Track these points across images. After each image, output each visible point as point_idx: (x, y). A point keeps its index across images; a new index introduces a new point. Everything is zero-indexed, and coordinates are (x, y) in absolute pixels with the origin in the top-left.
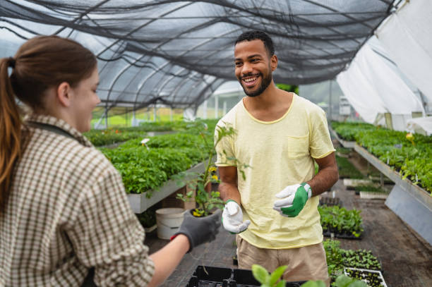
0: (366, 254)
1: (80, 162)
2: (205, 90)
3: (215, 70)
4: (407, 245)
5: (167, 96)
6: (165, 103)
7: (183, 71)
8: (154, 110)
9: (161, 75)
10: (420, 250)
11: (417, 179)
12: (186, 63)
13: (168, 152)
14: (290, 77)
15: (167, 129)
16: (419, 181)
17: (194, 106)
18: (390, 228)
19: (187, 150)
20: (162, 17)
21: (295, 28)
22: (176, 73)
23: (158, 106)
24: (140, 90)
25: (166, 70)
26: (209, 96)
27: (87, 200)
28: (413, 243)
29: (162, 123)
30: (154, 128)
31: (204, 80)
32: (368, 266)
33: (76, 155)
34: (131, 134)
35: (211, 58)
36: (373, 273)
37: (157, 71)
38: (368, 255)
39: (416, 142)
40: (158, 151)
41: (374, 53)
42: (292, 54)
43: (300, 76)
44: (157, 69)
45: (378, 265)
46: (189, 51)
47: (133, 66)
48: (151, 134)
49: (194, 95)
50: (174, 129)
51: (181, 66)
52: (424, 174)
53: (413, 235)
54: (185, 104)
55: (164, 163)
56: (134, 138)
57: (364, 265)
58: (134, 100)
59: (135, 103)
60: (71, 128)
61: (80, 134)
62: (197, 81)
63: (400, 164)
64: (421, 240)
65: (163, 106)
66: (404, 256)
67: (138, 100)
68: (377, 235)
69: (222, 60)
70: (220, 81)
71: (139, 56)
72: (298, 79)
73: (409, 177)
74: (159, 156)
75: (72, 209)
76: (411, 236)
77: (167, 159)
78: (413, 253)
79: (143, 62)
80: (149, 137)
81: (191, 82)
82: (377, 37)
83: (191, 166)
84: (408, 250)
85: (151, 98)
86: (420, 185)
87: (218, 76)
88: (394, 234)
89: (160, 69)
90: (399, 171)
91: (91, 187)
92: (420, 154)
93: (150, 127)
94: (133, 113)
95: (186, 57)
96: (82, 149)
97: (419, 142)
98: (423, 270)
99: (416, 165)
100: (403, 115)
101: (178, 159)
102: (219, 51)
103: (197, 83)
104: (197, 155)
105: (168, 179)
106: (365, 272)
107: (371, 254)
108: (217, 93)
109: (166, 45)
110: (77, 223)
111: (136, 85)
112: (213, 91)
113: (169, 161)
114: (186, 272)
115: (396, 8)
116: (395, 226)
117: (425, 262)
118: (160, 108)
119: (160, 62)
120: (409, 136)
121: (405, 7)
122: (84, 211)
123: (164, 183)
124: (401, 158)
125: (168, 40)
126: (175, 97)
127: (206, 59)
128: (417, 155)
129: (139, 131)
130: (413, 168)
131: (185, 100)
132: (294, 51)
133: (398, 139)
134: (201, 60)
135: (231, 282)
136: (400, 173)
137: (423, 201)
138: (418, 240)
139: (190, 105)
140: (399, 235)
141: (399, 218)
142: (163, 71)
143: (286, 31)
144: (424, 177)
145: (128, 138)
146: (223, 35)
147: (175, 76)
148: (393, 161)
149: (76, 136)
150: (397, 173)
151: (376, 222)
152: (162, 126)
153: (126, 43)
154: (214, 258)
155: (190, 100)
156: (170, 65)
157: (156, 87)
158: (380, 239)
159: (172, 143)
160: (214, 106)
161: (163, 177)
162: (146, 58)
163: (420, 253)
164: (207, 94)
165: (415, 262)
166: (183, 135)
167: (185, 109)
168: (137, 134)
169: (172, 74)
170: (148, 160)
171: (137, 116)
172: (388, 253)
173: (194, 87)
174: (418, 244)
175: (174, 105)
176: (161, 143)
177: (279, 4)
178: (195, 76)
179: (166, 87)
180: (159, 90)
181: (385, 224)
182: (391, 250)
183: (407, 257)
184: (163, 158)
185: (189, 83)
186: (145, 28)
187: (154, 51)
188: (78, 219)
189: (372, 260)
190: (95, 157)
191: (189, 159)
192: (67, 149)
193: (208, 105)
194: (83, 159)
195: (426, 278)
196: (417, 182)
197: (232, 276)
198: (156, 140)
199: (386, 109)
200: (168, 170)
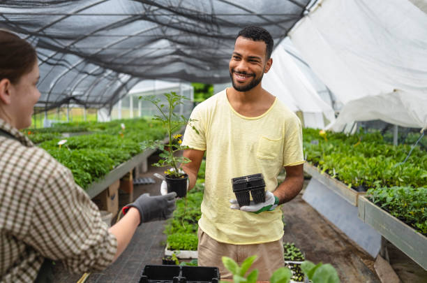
0: (289, 247)
1: (26, 165)
2: (120, 89)
3: (130, 68)
4: (325, 236)
5: (81, 96)
6: (78, 102)
7: (98, 70)
8: (66, 110)
9: (74, 73)
10: (337, 239)
11: (335, 173)
12: (101, 62)
13: (90, 153)
14: (206, 76)
15: (82, 129)
16: (337, 174)
17: (108, 106)
18: (309, 221)
19: (107, 150)
20: (76, 13)
21: (215, 28)
22: (91, 72)
23: (71, 106)
24: (52, 89)
25: (80, 68)
26: (124, 96)
27: (40, 204)
28: (331, 234)
29: (76, 123)
30: (68, 129)
31: (119, 79)
32: (292, 258)
33: (21, 157)
34: (44, 135)
35: (128, 56)
36: (298, 265)
37: (70, 70)
38: (292, 248)
39: (328, 138)
40: (80, 152)
41: (287, 54)
42: (209, 53)
43: (217, 76)
44: (71, 67)
45: (302, 256)
46: (103, 49)
47: (44, 64)
48: (67, 135)
49: (109, 94)
50: (89, 129)
51: (96, 64)
52: (340, 168)
53: (329, 225)
54: (99, 103)
55: (88, 165)
56: (48, 140)
57: (289, 257)
58: (45, 99)
59: (46, 103)
60: (11, 128)
61: (21, 134)
62: (111, 80)
63: (317, 159)
64: (337, 231)
65: (76, 106)
66: (324, 246)
67: (50, 100)
68: (298, 228)
69: (137, 59)
70: (135, 80)
71: (51, 53)
72: (213, 78)
73: (327, 171)
74: (82, 157)
75: (25, 214)
76: (328, 227)
77: (91, 160)
78: (330, 243)
79: (55, 60)
80: (66, 139)
81: (106, 81)
82: (291, 38)
83: (113, 167)
84: (326, 240)
85: (64, 97)
86: (337, 178)
87: (133, 75)
88: (312, 226)
89: (74, 67)
90: (316, 166)
91: (42, 190)
92: (335, 149)
93: (64, 128)
94: (44, 113)
95: (101, 55)
96: (26, 150)
97: (331, 139)
98: (341, 258)
99: (333, 160)
100: (313, 113)
101: (102, 159)
102: (135, 49)
103: (112, 82)
104: (119, 155)
105: (93, 180)
106: (291, 264)
107: (294, 246)
108: (132, 92)
109: (81, 42)
110: (32, 227)
111: (48, 84)
112: (128, 91)
113: (93, 162)
114: (115, 275)
115: (309, 11)
116: (313, 219)
117: (343, 251)
118: (73, 107)
119: (73, 60)
120: (322, 133)
121: (318, 10)
122: (38, 215)
123: (89, 185)
124: (318, 153)
125: (83, 37)
126: (88, 96)
127: (121, 57)
128: (332, 150)
129: (53, 132)
130: (330, 163)
131: (99, 99)
132: (212, 51)
133: (312, 136)
134: (116, 58)
135: (181, 279)
136: (318, 167)
137: (341, 193)
138: (335, 231)
139: (104, 104)
140: (318, 228)
141: (315, 211)
142: (77, 70)
143: (206, 31)
144: (342, 170)
145: (42, 139)
146: (139, 34)
147: (89, 74)
148: (311, 156)
149: (17, 136)
150: (314, 167)
151: (295, 216)
152: (77, 127)
153: (37, 39)
154: (143, 260)
155: (104, 100)
156: (84, 63)
157: (69, 86)
158: (300, 232)
159: (91, 144)
160: (128, 106)
161: (88, 179)
162: (59, 56)
163: (337, 243)
164: (122, 93)
165: (333, 251)
166: (101, 136)
167: (99, 109)
168: (51, 135)
169: (86, 73)
170: (70, 161)
171: (49, 116)
172: (308, 244)
173: (108, 86)
174: (335, 234)
175: (88, 105)
176: (79, 144)
177: (203, 4)
178: (110, 75)
179: (80, 85)
180: (72, 89)
181: (304, 217)
182: (312, 242)
183: (326, 248)
184: (86, 158)
185: (104, 82)
186: (58, 24)
187: (68, 48)
188: (32, 223)
189: (296, 252)
190: (42, 157)
191: (111, 160)
192: (10, 151)
193: (123, 105)
194: (29, 161)
195: (345, 266)
196: (335, 176)
197: (181, 273)
198: (73, 141)
199: (298, 107)
200: (92, 171)
